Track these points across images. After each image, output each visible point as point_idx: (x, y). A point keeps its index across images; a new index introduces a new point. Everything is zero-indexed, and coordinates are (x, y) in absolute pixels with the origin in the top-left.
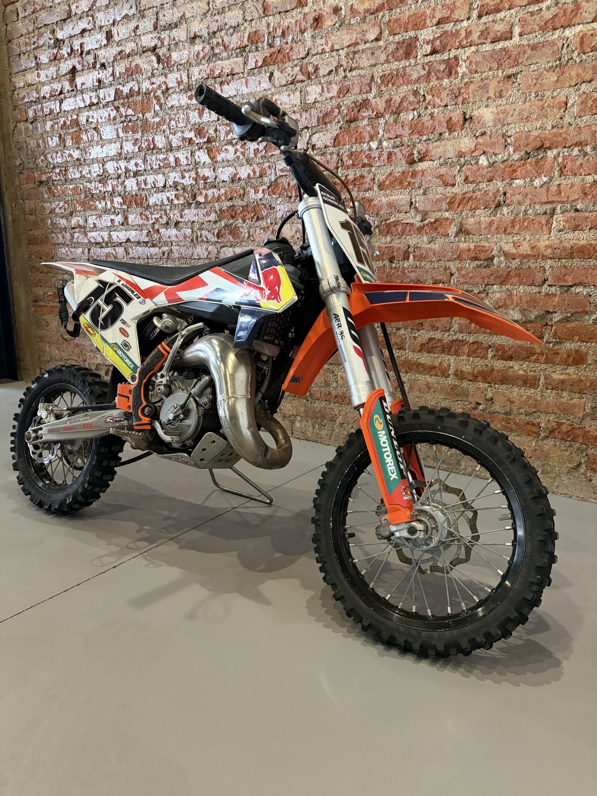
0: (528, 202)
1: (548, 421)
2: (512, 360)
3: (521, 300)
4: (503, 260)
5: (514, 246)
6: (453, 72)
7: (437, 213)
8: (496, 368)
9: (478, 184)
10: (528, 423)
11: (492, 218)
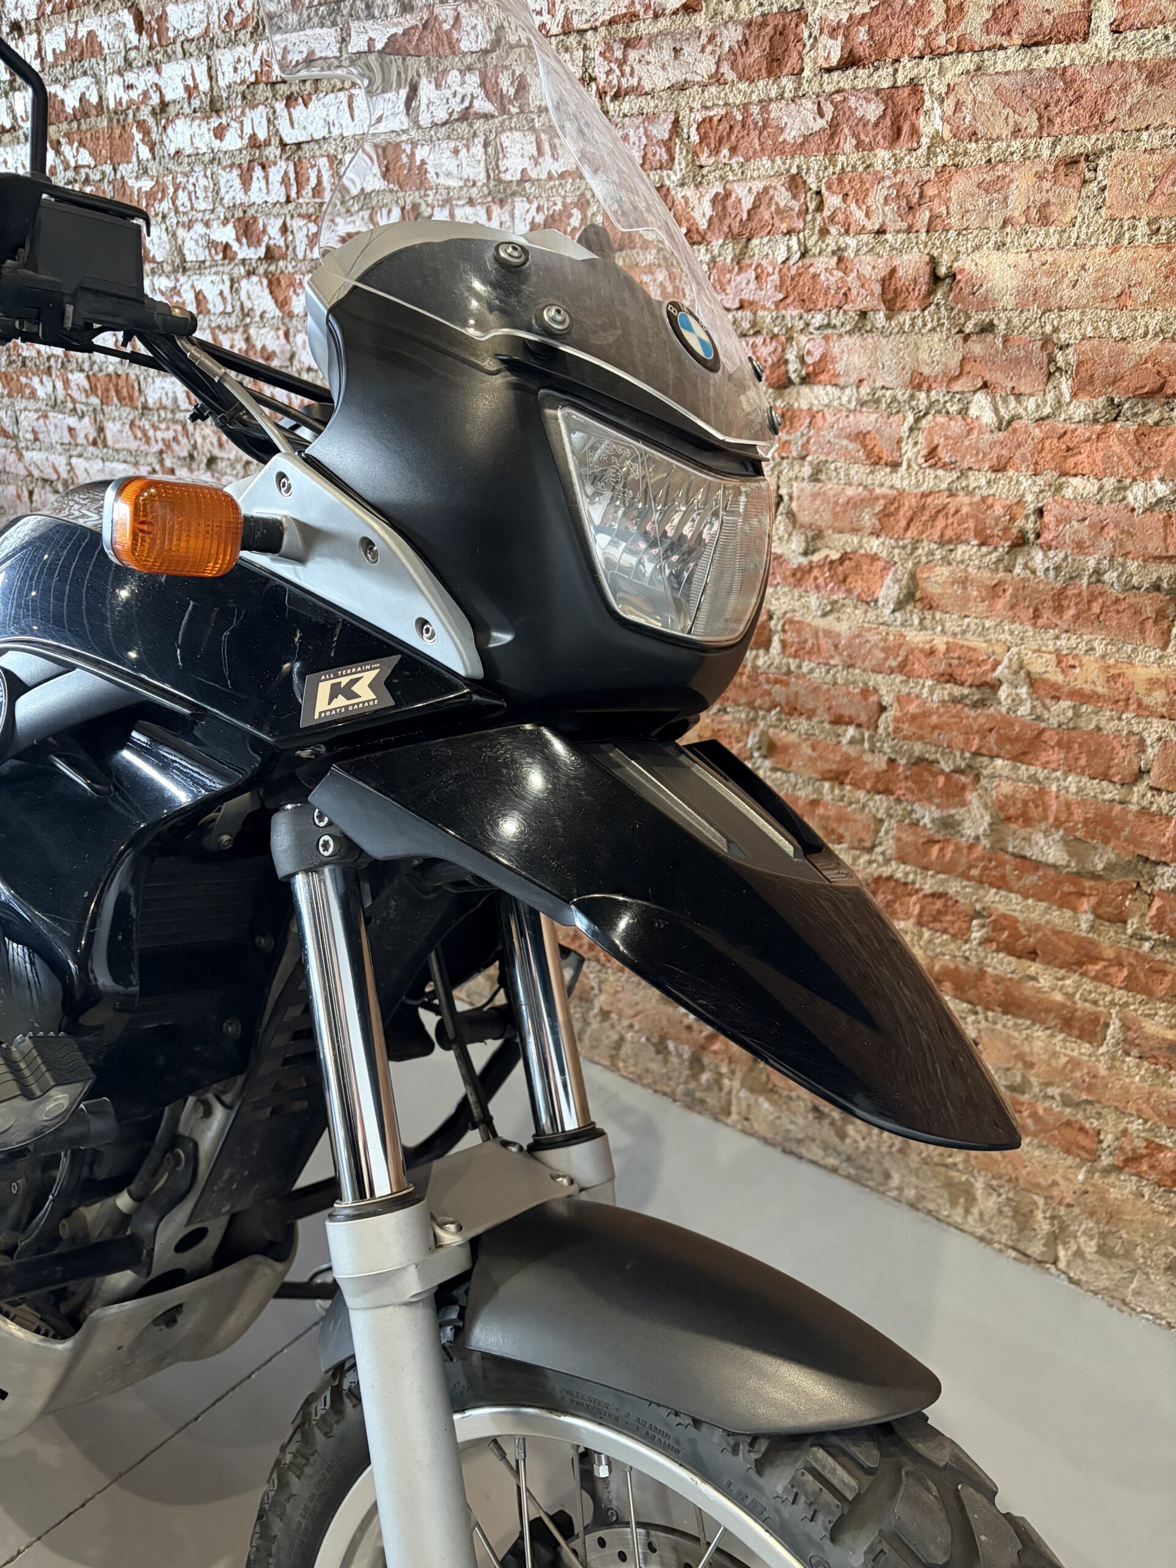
0: (1106, 546)
1: (1125, 1132)
2: (1034, 960)
3: (1071, 814)
4: (1024, 696)
5: (1059, 662)
6: (906, 129)
7: (846, 537)
8: (990, 970)
9: (963, 474)
10: (1068, 1124)
11: (1001, 575)
